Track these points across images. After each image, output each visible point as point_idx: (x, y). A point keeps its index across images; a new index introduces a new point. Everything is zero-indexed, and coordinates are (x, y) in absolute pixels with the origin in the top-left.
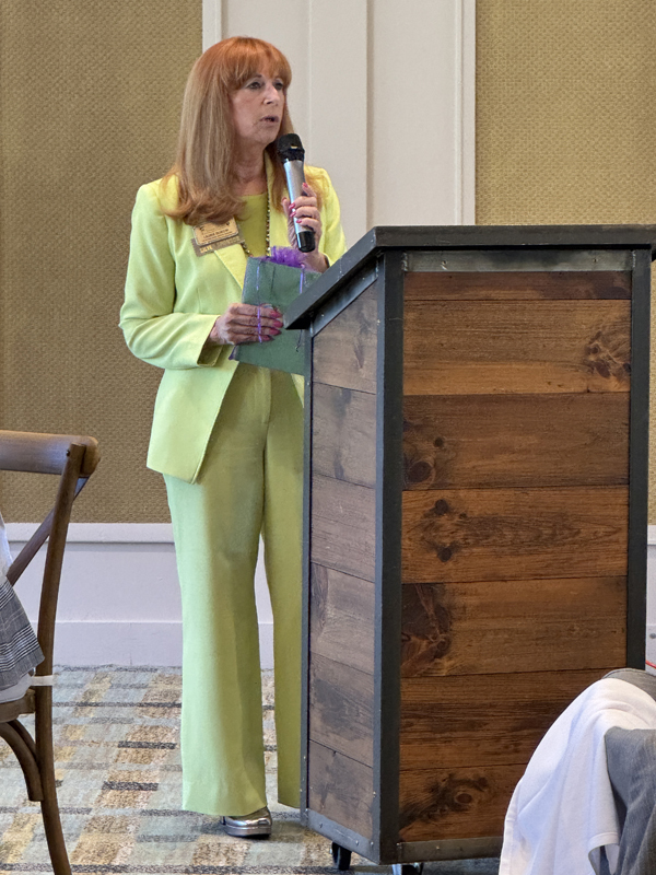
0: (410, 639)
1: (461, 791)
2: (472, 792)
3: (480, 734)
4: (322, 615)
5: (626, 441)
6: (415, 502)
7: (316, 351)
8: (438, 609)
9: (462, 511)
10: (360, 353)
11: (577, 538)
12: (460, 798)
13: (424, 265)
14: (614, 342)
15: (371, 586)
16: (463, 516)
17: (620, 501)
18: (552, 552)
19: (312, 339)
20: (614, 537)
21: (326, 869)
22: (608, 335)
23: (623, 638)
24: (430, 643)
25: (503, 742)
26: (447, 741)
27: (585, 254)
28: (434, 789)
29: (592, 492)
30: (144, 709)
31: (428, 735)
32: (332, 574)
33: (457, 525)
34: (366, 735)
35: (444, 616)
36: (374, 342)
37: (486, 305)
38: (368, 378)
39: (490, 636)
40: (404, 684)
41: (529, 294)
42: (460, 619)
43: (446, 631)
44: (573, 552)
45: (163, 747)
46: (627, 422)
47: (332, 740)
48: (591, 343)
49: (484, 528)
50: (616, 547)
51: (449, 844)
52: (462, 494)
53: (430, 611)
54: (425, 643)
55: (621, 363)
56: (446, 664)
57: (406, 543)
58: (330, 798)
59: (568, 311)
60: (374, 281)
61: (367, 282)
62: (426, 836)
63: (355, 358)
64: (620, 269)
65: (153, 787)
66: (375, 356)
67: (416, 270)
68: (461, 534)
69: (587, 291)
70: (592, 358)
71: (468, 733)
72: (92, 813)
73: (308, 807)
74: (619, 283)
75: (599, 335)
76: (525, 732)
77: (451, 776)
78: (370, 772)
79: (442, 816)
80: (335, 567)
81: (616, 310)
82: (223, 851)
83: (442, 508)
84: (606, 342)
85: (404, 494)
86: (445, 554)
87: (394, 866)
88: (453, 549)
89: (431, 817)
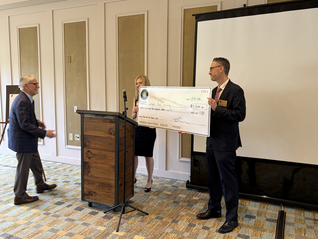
0: (85, 169)
1: (92, 193)
2: (93, 193)
3: (94, 185)
5: (114, 145)
6: (86, 150)
8: (88, 166)
11: (107, 159)
13: (86, 116)
14: (113, 130)
16: (92, 153)
18: (104, 160)
20: (113, 160)
22: (112, 128)
23: (114, 176)
24: (87, 171)
25: (97, 187)
26: (90, 185)
27: (108, 116)
28: (88, 192)
29: (110, 152)
31: (88, 184)
35: (89, 167)
37: (94, 122)
39: (95, 171)
40: (84, 176)
41: (100, 121)
42: (91, 168)
43: (89, 169)
44: (107, 161)
46: (115, 142)
48: (109, 130)
49: (95, 155)
52: (91, 150)
53: (87, 166)
55: (114, 133)
56: (89, 174)
57: (84, 156)
59: (106, 124)
62: (87, 198)
64: (113, 118)
68: (91, 156)
69: (109, 122)
70: (109, 132)
74: (114, 121)
75: (110, 128)
76: (100, 187)
77: (90, 190)
81: (113, 125)
85: (84, 149)
88: (90, 157)
89: (88, 196)
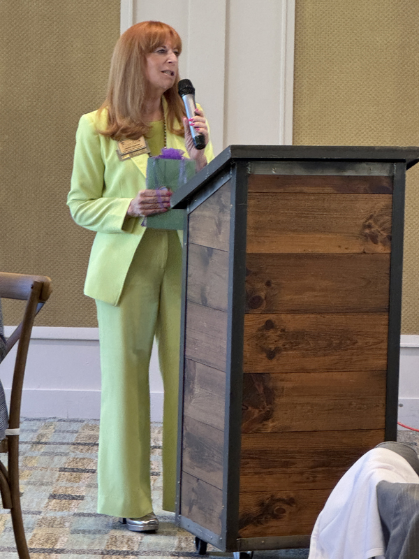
0: (247, 408)
1: (278, 506)
2: (285, 507)
3: (289, 470)
4: (192, 391)
5: (388, 284)
6: (252, 321)
7: (191, 224)
8: (266, 389)
9: (282, 327)
10: (219, 225)
11: (356, 346)
12: (277, 510)
13: (261, 170)
14: (382, 221)
15: (224, 374)
16: (283, 330)
17: (383, 323)
18: (340, 355)
19: (189, 215)
20: (379, 346)
21: (191, 553)
22: (378, 216)
23: (382, 411)
24: (260, 411)
25: (306, 475)
26: (270, 473)
27: (364, 165)
28: (262, 504)
29: (365, 316)
30: (76, 446)
31: (258, 470)
32: (199, 366)
33: (278, 336)
34: (219, 469)
35: (270, 394)
36: (228, 218)
37: (300, 196)
38: (224, 241)
39: (299, 408)
40: (243, 437)
41: (328, 189)
42: (280, 396)
43: (270, 404)
44: (353, 355)
45: (88, 472)
46: (388, 272)
47: (197, 472)
48: (366, 221)
49: (295, 339)
50: (381, 352)
51: (270, 540)
52: (283, 316)
53: (261, 390)
54: (257, 411)
55: (385, 234)
56: (270, 425)
57: (246, 347)
58: (195, 508)
59: (352, 201)
60: (229, 179)
61: (224, 180)
62: (255, 534)
63: (215, 228)
64: (386, 175)
65: (82, 498)
66: (229, 227)
67: (256, 173)
68: (280, 344)
69: (365, 189)
70: (367, 231)
71: (284, 469)
72: (42, 514)
73: (180, 514)
74: (385, 184)
75: (371, 217)
77: (272, 496)
78: (220, 493)
79: (267, 522)
80: (201, 362)
81: (383, 201)
82: (125, 540)
83: (269, 325)
84: (376, 221)
85: (246, 316)
86: (271, 355)
87: (234, 553)
88: (277, 350)
89: (259, 522)
